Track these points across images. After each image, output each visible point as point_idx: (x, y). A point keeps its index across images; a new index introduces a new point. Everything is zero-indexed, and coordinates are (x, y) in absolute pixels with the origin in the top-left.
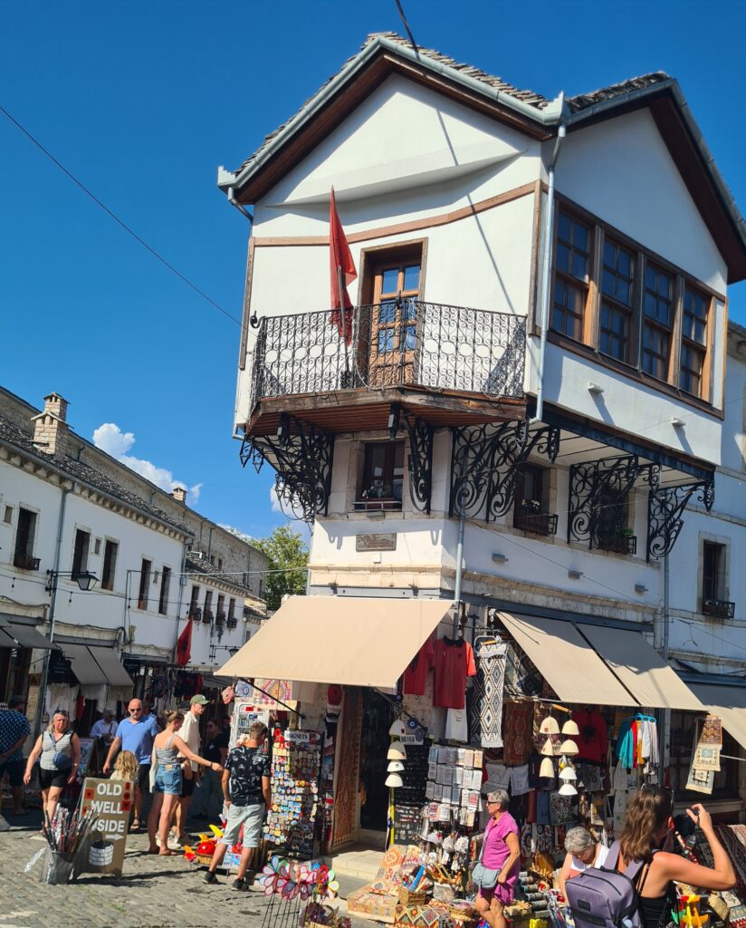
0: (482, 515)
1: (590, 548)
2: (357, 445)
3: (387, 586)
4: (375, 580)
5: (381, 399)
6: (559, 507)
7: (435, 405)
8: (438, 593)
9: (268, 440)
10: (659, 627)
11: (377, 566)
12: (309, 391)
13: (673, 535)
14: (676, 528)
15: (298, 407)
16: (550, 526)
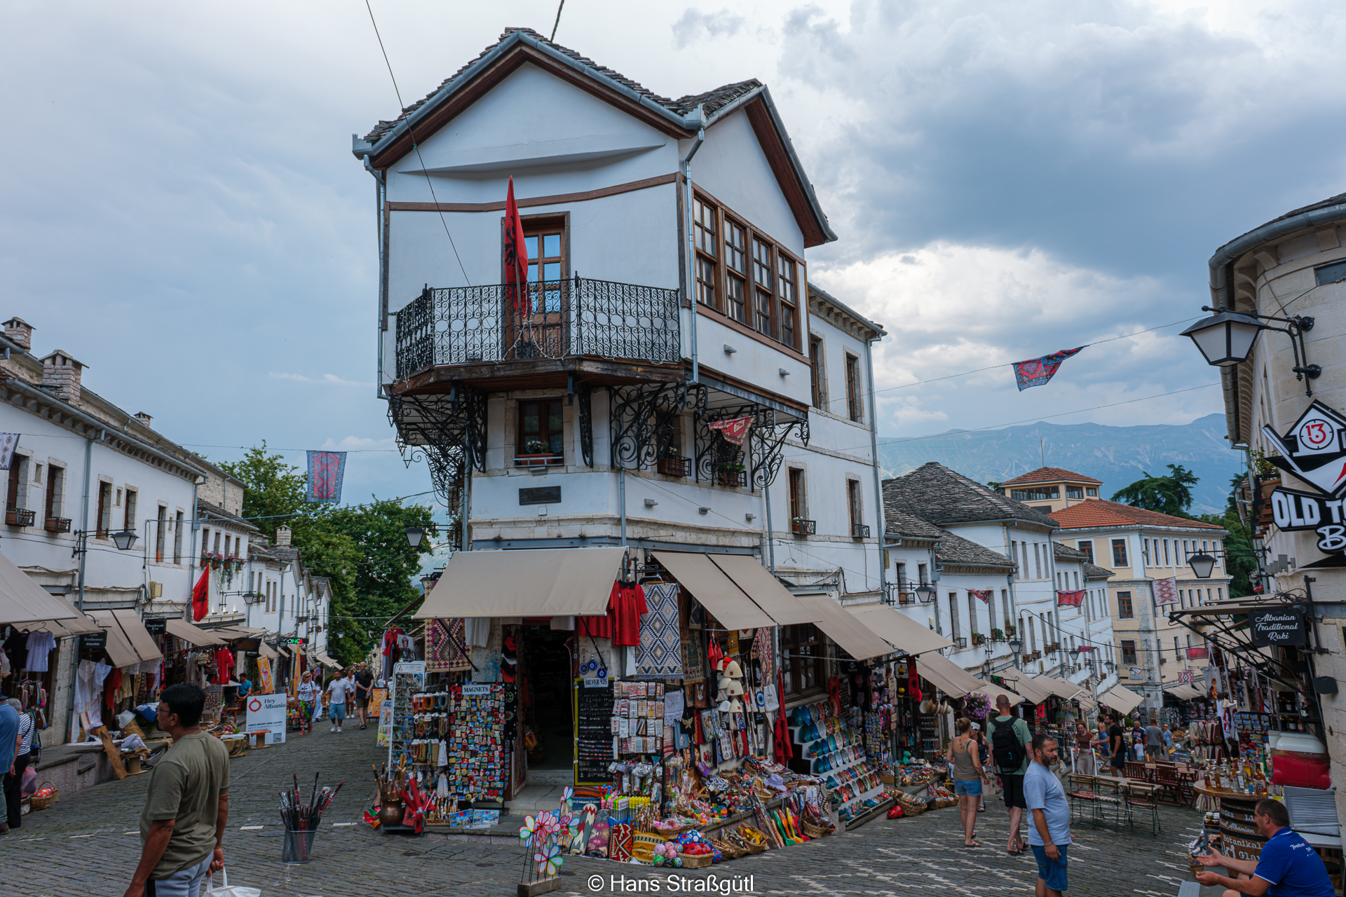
0: (633, 465)
1: (713, 485)
3: (555, 536)
4: (541, 532)
5: (560, 369)
6: (688, 451)
7: (609, 372)
8: (608, 540)
10: (766, 550)
11: (543, 518)
13: (775, 467)
14: (778, 461)
16: (686, 469)
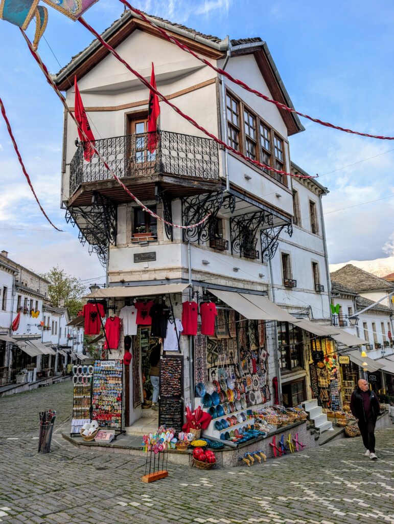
1: (241, 257)
2: (130, 209)
3: (153, 279)
4: (145, 277)
5: (150, 181)
6: (226, 237)
7: (178, 183)
8: (180, 280)
10: (271, 293)
11: (147, 269)
12: (109, 178)
13: (274, 249)
14: (276, 246)
15: (104, 187)
16: (226, 246)
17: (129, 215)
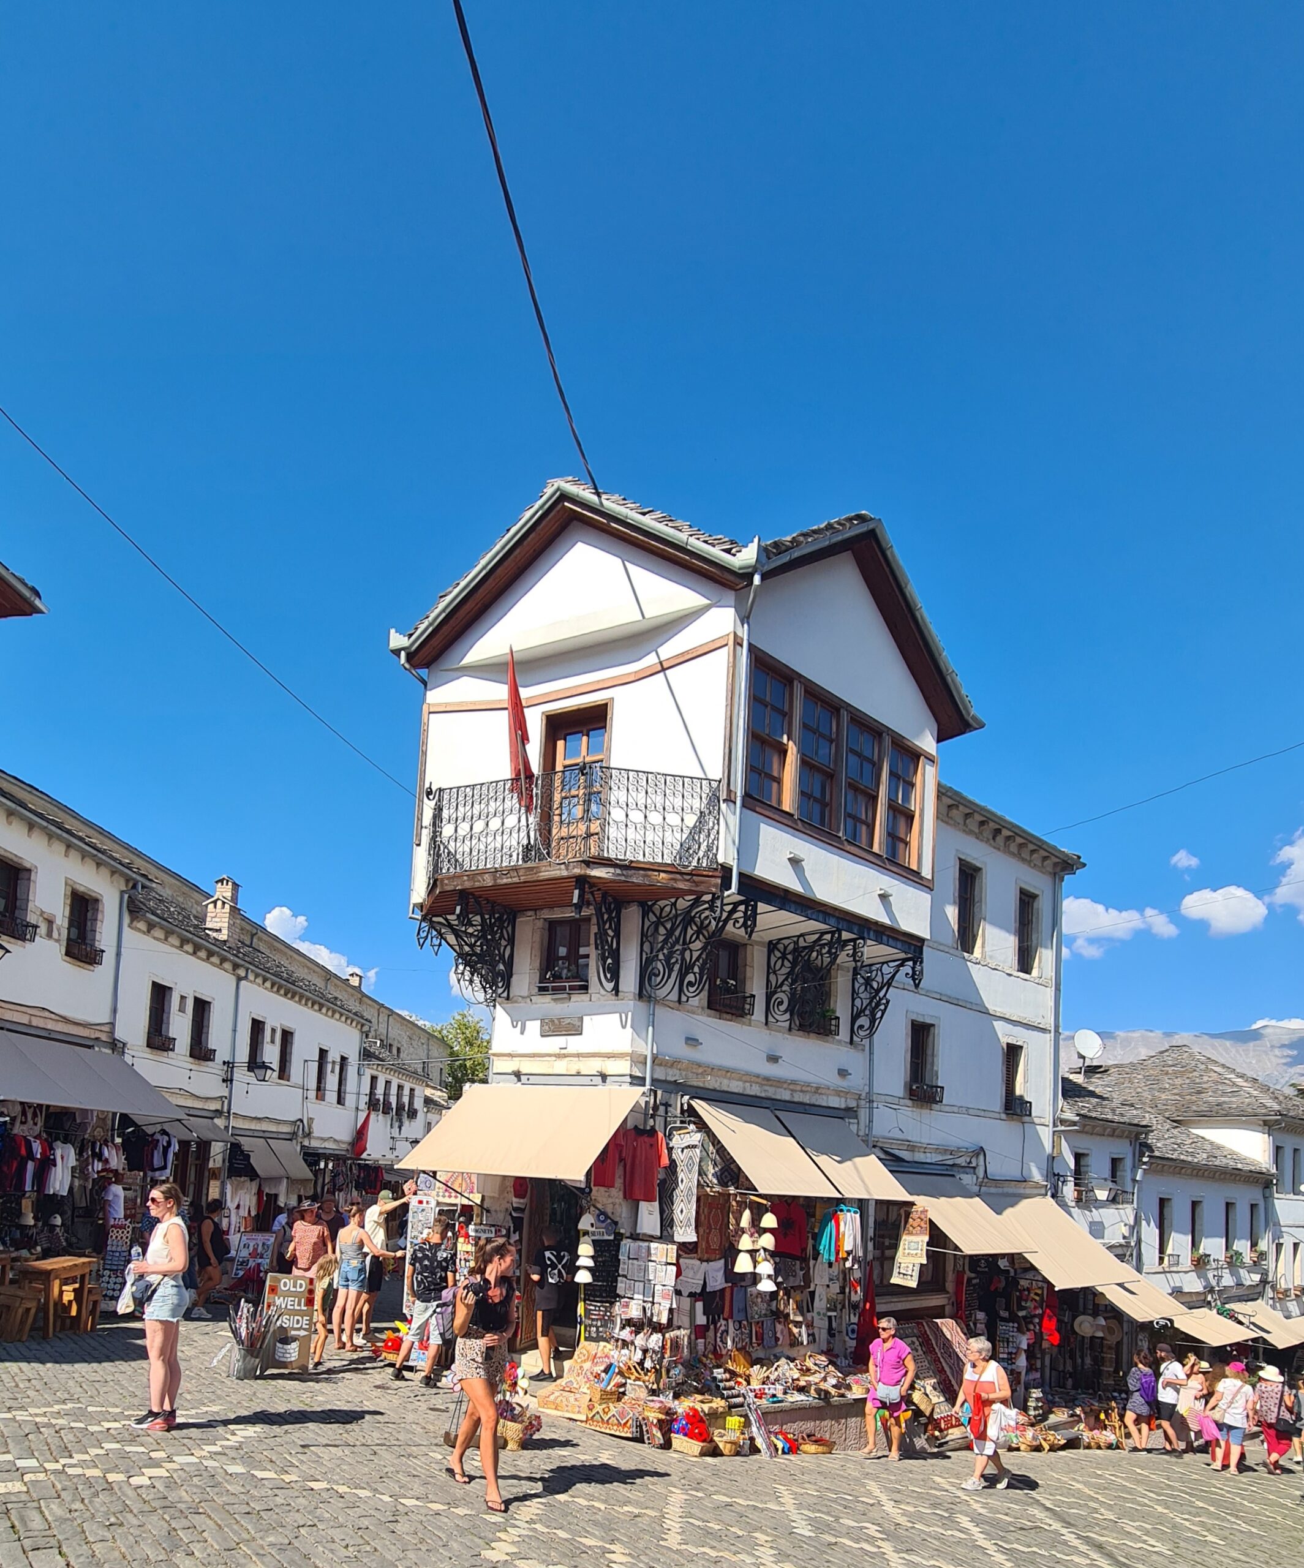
0: (674, 996)
1: (790, 1029)
2: (540, 924)
3: (574, 1073)
4: (560, 1067)
5: (565, 873)
6: (756, 987)
7: (623, 878)
8: (628, 1079)
9: (446, 920)
10: (863, 1114)
11: (563, 1051)
12: (488, 866)
13: (879, 1015)
14: (882, 1007)
15: (477, 884)
16: (747, 1007)
17: (537, 938)
